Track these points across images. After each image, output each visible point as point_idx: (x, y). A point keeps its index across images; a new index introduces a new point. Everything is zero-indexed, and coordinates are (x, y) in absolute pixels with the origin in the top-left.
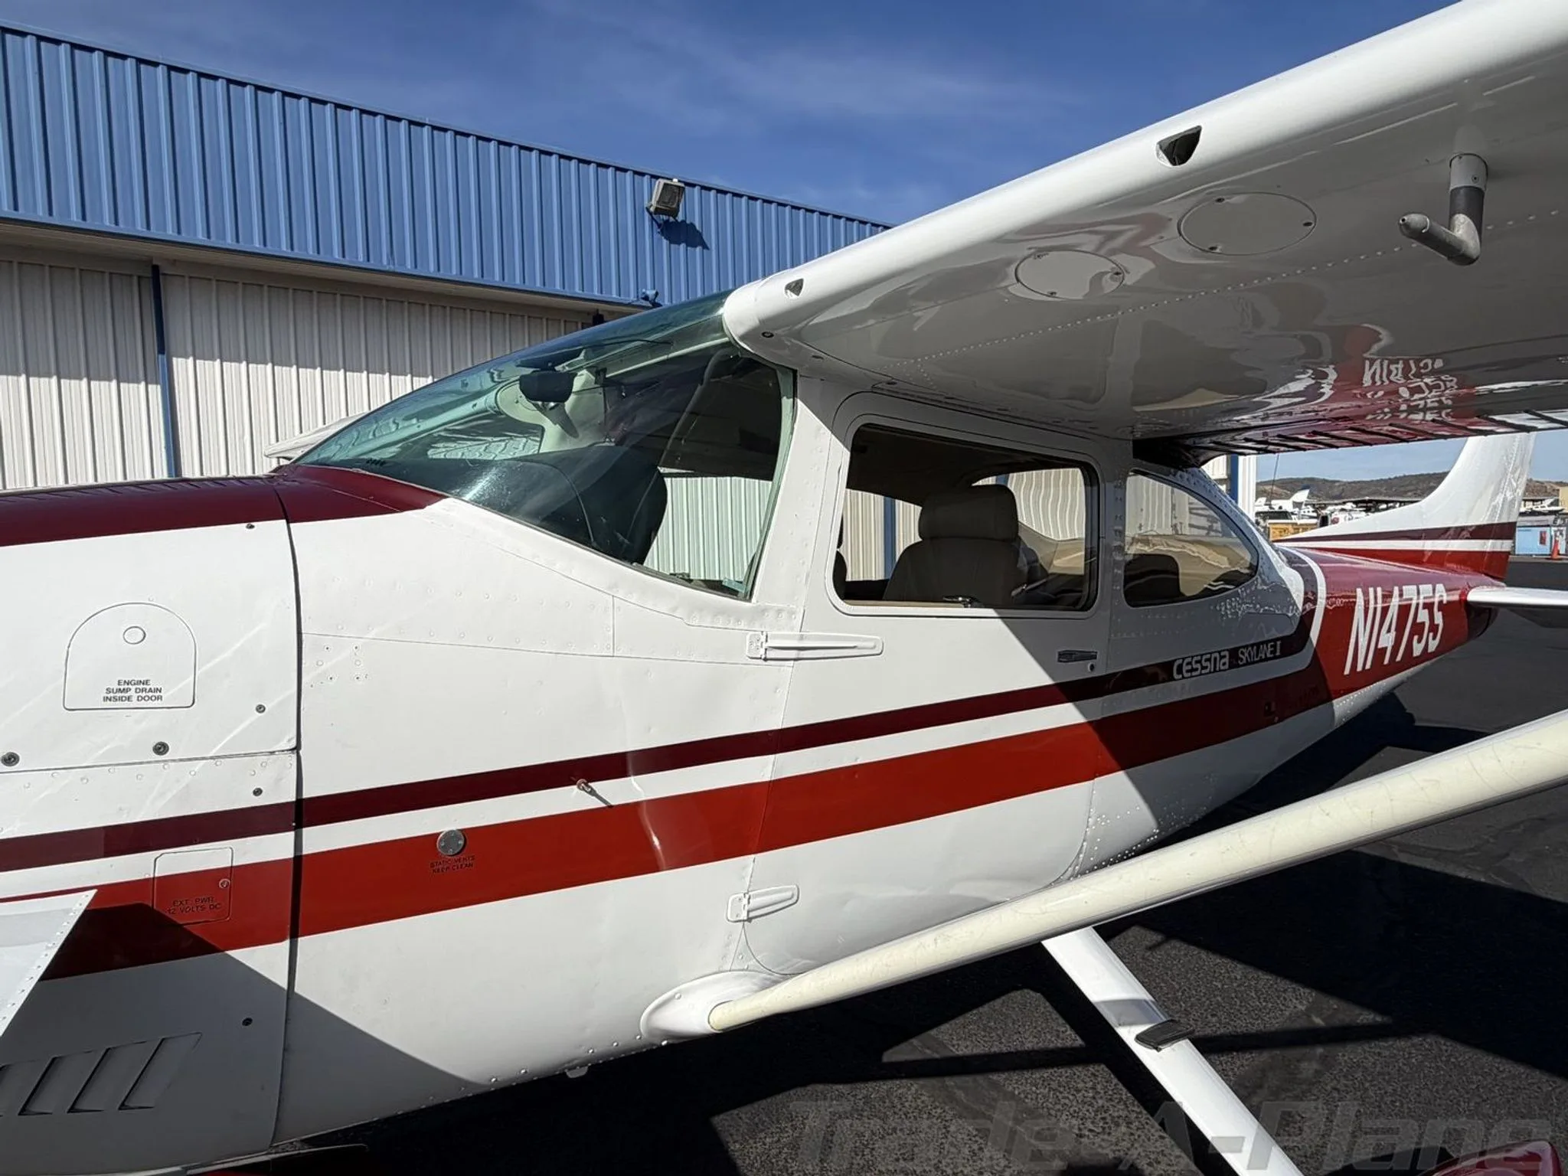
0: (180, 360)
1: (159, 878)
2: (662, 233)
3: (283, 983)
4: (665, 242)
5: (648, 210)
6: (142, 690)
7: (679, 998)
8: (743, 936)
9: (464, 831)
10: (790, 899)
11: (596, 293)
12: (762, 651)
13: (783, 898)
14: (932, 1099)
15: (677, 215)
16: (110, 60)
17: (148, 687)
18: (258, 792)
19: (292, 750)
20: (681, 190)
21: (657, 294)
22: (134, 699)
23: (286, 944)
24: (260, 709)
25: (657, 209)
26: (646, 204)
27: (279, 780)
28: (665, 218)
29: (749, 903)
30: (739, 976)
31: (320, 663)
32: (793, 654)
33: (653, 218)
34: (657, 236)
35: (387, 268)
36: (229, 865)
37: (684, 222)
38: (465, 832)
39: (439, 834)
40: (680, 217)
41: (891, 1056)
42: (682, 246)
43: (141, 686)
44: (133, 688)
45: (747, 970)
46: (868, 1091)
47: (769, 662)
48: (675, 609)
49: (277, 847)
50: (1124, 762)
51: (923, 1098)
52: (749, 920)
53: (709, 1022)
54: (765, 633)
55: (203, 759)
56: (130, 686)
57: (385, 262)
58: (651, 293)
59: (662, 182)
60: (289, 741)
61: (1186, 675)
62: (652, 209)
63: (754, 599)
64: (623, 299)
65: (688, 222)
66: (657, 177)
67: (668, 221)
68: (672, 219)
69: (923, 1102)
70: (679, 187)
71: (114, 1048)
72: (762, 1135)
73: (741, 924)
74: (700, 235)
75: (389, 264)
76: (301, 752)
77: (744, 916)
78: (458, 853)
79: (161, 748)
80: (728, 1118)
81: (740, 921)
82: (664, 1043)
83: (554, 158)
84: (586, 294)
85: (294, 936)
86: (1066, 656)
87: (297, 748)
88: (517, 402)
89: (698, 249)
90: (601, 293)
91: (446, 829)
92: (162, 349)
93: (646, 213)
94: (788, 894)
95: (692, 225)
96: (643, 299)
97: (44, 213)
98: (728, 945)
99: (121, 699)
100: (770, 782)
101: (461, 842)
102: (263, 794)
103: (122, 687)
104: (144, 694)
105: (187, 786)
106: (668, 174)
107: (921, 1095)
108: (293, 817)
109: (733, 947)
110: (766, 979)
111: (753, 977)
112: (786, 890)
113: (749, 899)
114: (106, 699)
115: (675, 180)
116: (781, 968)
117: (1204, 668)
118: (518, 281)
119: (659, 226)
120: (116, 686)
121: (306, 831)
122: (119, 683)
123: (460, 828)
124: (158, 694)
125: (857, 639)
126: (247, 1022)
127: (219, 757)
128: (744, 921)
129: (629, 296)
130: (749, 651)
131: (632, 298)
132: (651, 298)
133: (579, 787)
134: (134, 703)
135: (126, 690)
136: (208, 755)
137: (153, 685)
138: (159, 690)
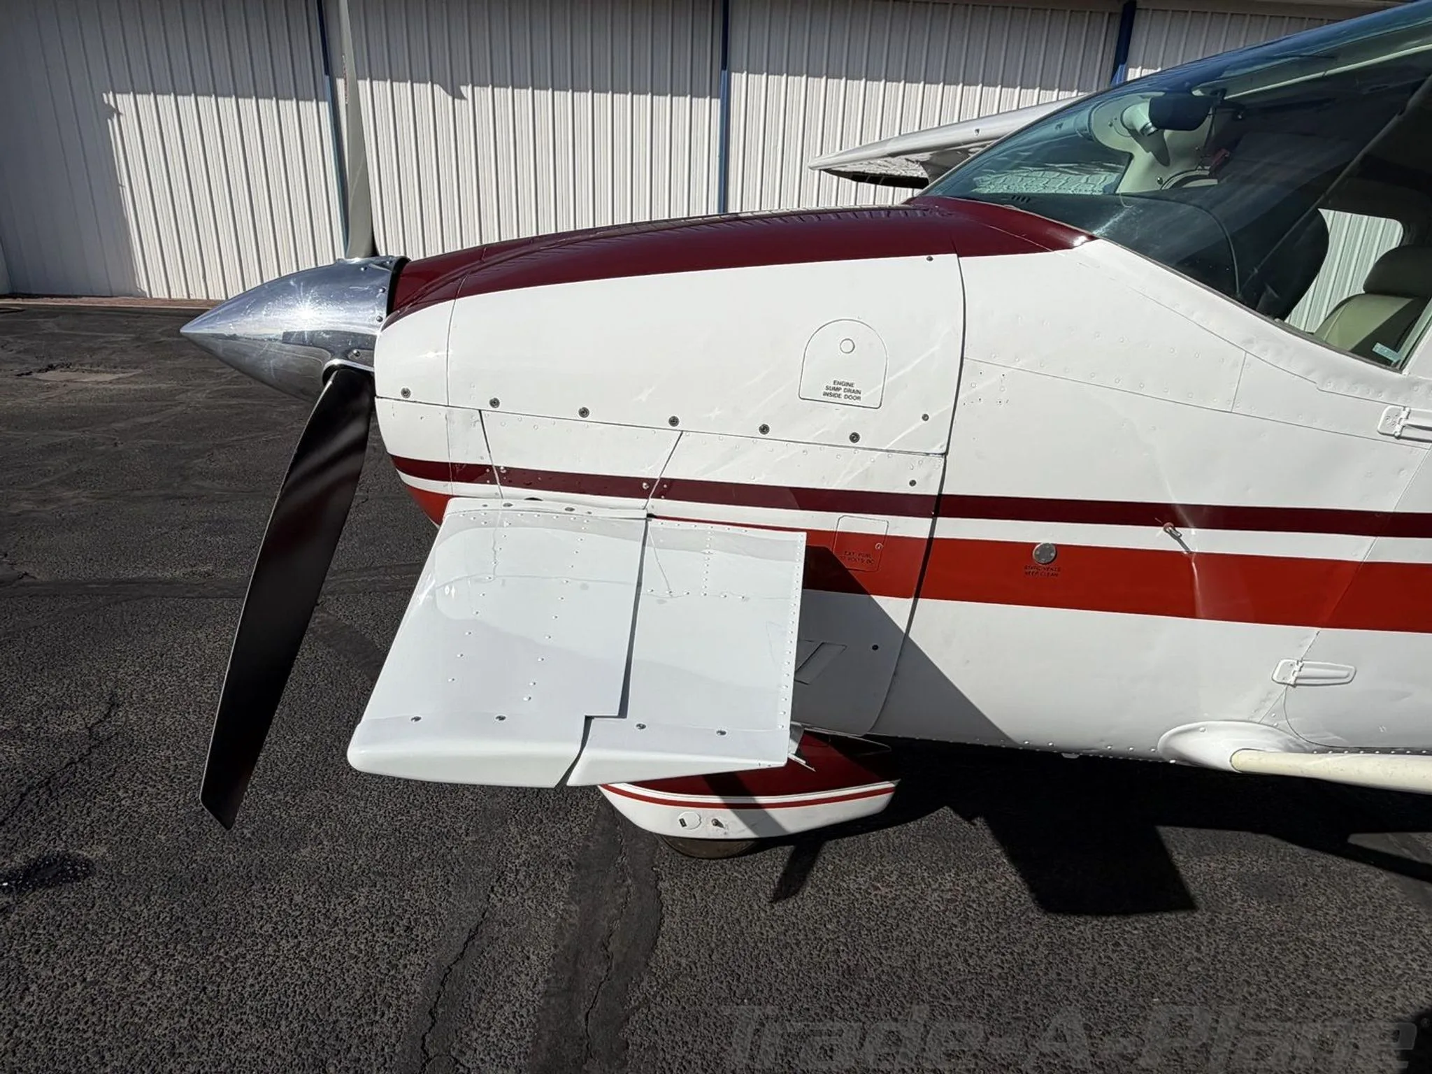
0: (737, 75)
1: (839, 533)
3: (904, 629)
6: (849, 391)
7: (1203, 731)
8: (1283, 697)
9: (1057, 546)
10: (1345, 678)
12: (1398, 428)
13: (1338, 675)
14: (1404, 896)
17: (852, 389)
18: (913, 483)
19: (942, 454)
22: (842, 396)
23: (911, 600)
24: (925, 417)
27: (928, 477)
29: (1300, 670)
30: (1269, 731)
31: (973, 385)
36: (884, 534)
38: (1059, 547)
39: (1035, 544)
41: (1355, 839)
43: (848, 387)
44: (843, 388)
45: (1275, 727)
46: (1327, 862)
47: (1402, 441)
48: (1310, 372)
49: (916, 527)
51: (1393, 891)
52: (1294, 686)
53: (1231, 761)
54: (1407, 409)
55: (881, 450)
56: (841, 386)
60: (941, 447)
63: (1405, 372)
69: (1393, 894)
71: (828, 644)
72: (1208, 858)
73: (1284, 687)
76: (948, 457)
77: (1291, 680)
78: (1048, 563)
79: (855, 437)
80: (1174, 832)
81: (1284, 684)
82: (1172, 761)
85: (917, 596)
87: (945, 454)
88: (1111, 125)
91: (1043, 541)
92: (725, 65)
94: (1344, 673)
98: (1264, 701)
99: (834, 395)
100: (1361, 563)
101: (1053, 555)
102: (916, 485)
103: (836, 386)
104: (849, 394)
105: (867, 470)
107: (1392, 887)
108: (934, 508)
109: (1269, 704)
110: (1291, 741)
111: (1280, 735)
112: (1342, 669)
113: (1302, 667)
114: (825, 394)
116: (1309, 735)
120: (833, 386)
121: (939, 519)
122: (835, 382)
123: (1054, 543)
124: (858, 395)
126: (875, 648)
127: (893, 451)
128: (1289, 684)
130: (1383, 424)
133: (1165, 530)
134: (842, 400)
135: (838, 389)
136: (885, 448)
137: (855, 388)
138: (859, 392)
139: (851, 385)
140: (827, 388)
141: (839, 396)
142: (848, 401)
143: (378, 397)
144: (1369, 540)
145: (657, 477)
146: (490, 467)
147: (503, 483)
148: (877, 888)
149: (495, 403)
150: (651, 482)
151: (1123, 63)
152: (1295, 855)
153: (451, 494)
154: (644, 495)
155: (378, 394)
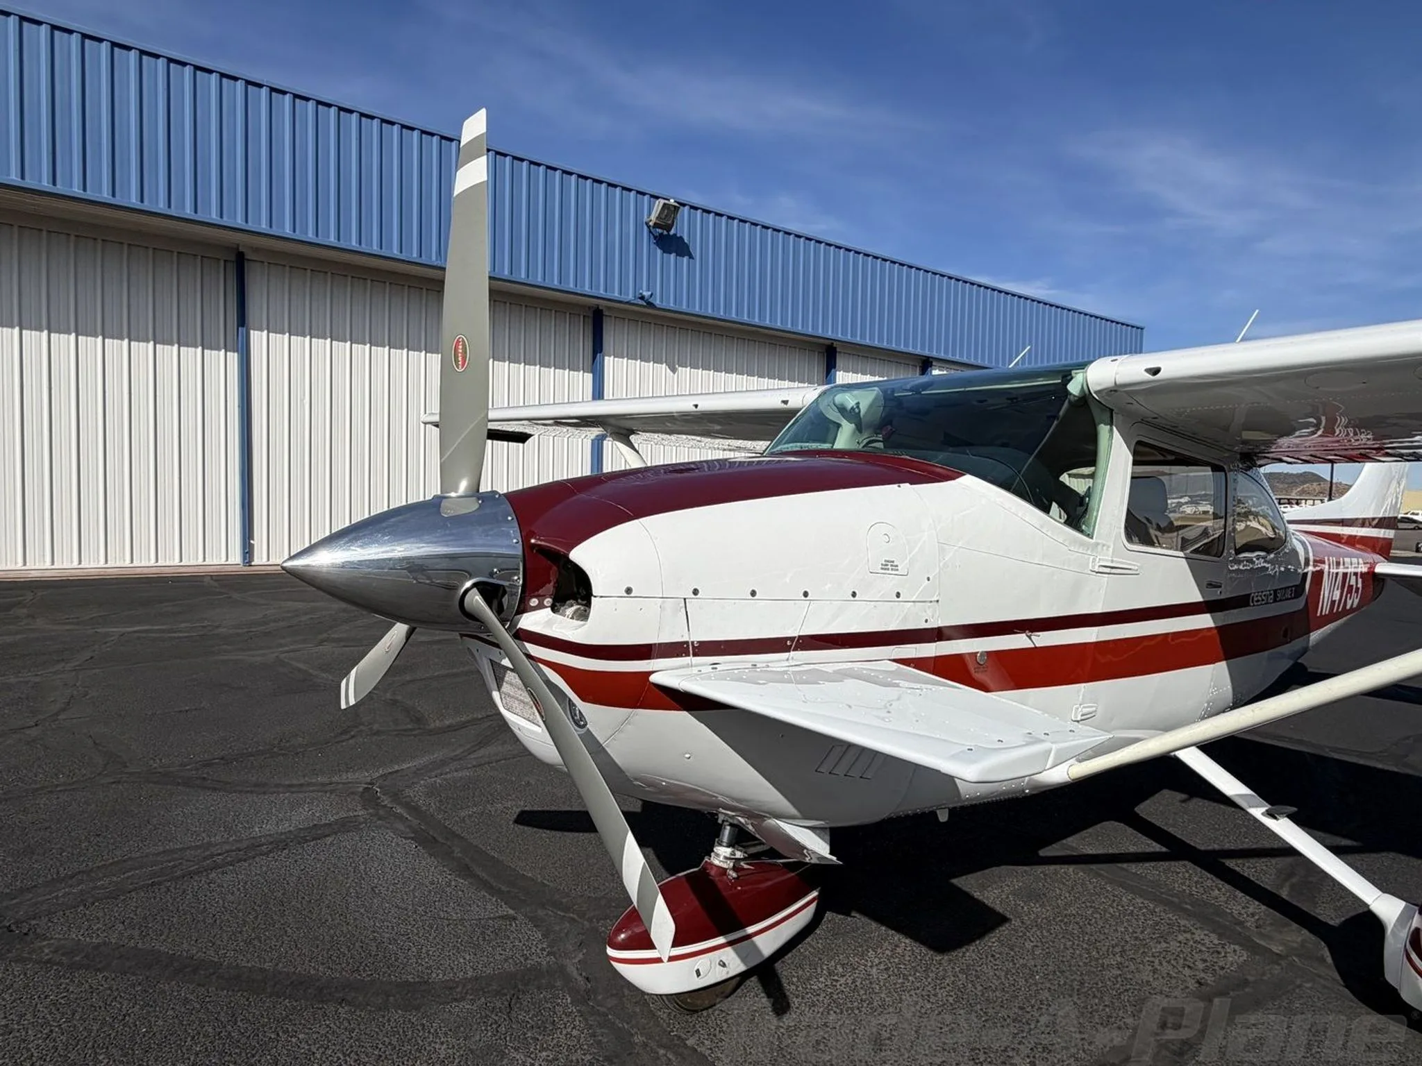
0: (256, 332)
2: (657, 244)
4: (659, 252)
5: (647, 224)
6: (893, 565)
10: (1094, 712)
11: (602, 292)
12: (1097, 567)
13: (1092, 711)
15: (670, 230)
16: (225, 80)
19: (938, 601)
20: (676, 209)
21: (652, 294)
22: (890, 569)
24: (928, 579)
25: (655, 224)
26: (645, 219)
27: (933, 616)
28: (660, 231)
29: (1081, 711)
31: (944, 558)
32: (1108, 570)
33: (650, 232)
34: (653, 246)
35: (435, 264)
36: (914, 656)
37: (675, 235)
38: (987, 653)
39: (978, 652)
40: (672, 232)
41: (1043, 853)
42: (673, 256)
44: (890, 564)
47: (1099, 574)
50: (1228, 655)
52: (1079, 721)
54: (1098, 557)
55: (911, 602)
57: (434, 258)
58: (647, 294)
59: (662, 201)
60: (937, 596)
61: (1255, 604)
62: (651, 224)
63: (1095, 537)
64: (623, 298)
65: (678, 235)
66: (657, 198)
67: (662, 234)
68: (665, 233)
70: (675, 207)
72: (990, 889)
74: (688, 247)
75: (437, 260)
77: (1078, 718)
78: (984, 663)
79: (898, 595)
81: (1076, 721)
83: (558, 173)
84: (594, 293)
86: (1211, 585)
89: (685, 259)
90: (606, 292)
91: (980, 649)
92: (242, 321)
93: (645, 227)
94: (1094, 709)
95: (681, 238)
96: (640, 298)
97: (164, 205)
99: (886, 569)
101: (985, 658)
102: (928, 622)
104: (893, 568)
105: (905, 615)
106: (665, 194)
108: (937, 635)
112: (1092, 707)
113: (1081, 709)
114: (882, 569)
115: (672, 201)
117: (1263, 600)
118: (539, 279)
119: (655, 238)
120: (884, 563)
122: (885, 560)
123: (985, 650)
124: (897, 568)
125: (1130, 564)
127: (916, 602)
129: (628, 295)
130: (1091, 567)
131: (630, 297)
132: (646, 297)
133: (1026, 635)
134: (890, 572)
135: (887, 565)
136: (913, 600)
137: (895, 564)
138: (897, 566)
139: (893, 562)
140: (882, 565)
141: (888, 569)
142: (894, 572)
143: (595, 597)
144: (1095, 629)
145: (796, 634)
146: (687, 643)
147: (695, 655)
148: (837, 981)
149: (696, 592)
150: (792, 639)
151: (601, 352)
152: (1025, 871)
153: (651, 670)
154: (787, 649)
155: (594, 594)
